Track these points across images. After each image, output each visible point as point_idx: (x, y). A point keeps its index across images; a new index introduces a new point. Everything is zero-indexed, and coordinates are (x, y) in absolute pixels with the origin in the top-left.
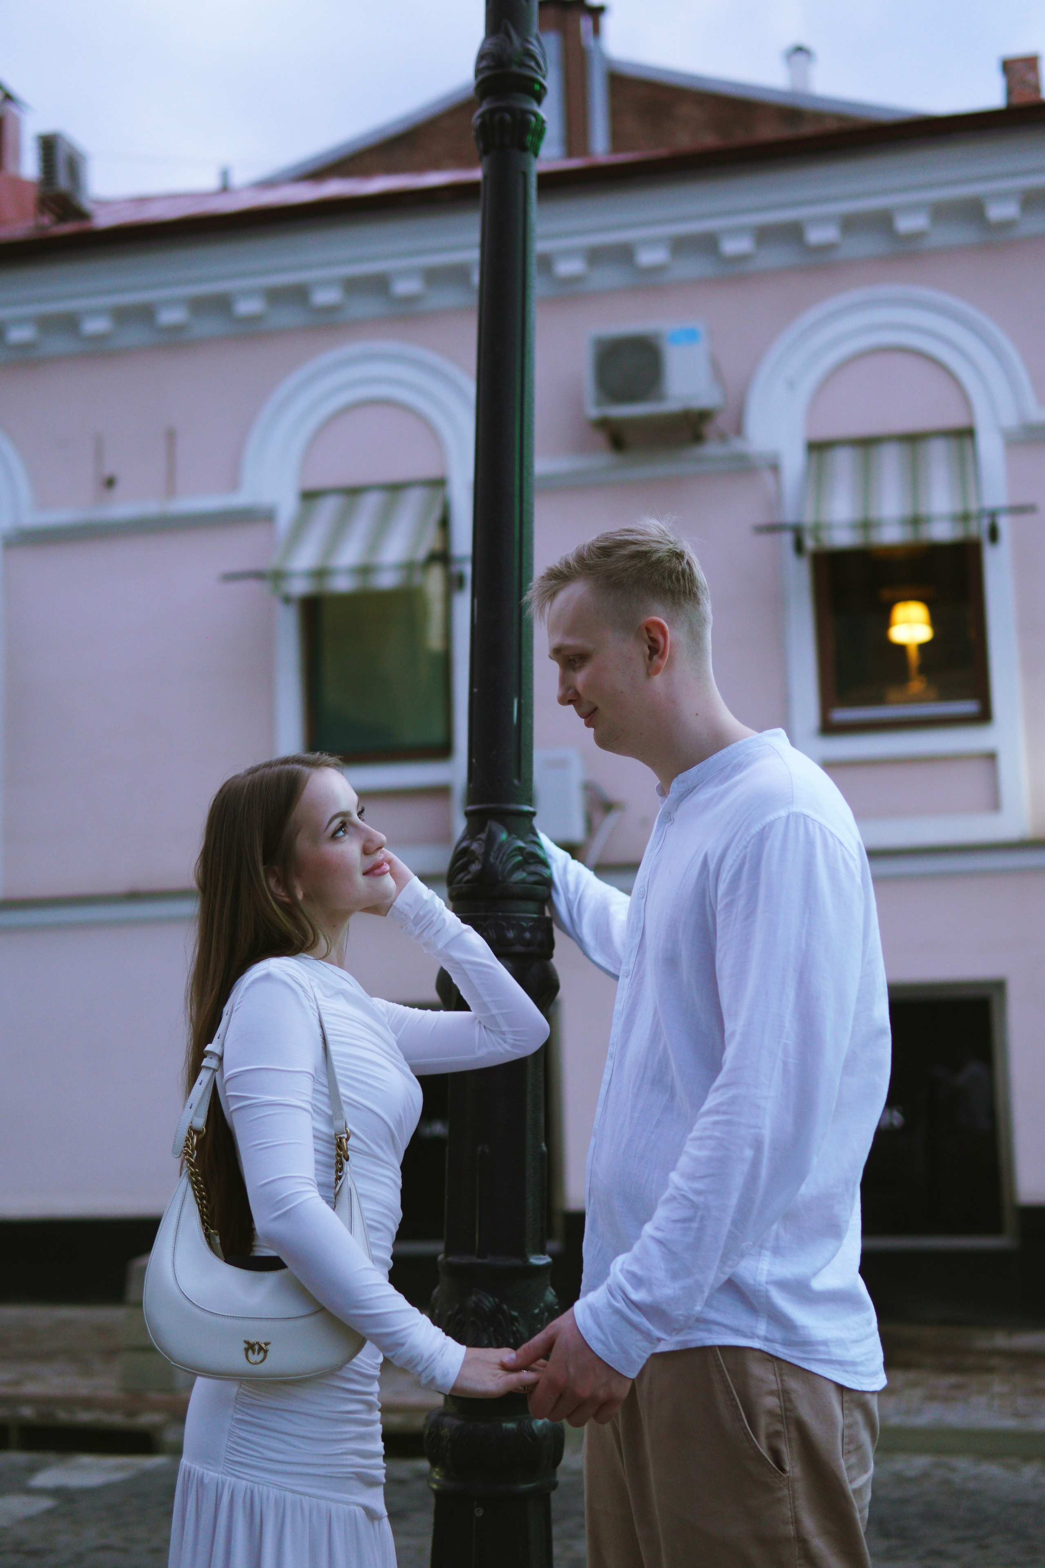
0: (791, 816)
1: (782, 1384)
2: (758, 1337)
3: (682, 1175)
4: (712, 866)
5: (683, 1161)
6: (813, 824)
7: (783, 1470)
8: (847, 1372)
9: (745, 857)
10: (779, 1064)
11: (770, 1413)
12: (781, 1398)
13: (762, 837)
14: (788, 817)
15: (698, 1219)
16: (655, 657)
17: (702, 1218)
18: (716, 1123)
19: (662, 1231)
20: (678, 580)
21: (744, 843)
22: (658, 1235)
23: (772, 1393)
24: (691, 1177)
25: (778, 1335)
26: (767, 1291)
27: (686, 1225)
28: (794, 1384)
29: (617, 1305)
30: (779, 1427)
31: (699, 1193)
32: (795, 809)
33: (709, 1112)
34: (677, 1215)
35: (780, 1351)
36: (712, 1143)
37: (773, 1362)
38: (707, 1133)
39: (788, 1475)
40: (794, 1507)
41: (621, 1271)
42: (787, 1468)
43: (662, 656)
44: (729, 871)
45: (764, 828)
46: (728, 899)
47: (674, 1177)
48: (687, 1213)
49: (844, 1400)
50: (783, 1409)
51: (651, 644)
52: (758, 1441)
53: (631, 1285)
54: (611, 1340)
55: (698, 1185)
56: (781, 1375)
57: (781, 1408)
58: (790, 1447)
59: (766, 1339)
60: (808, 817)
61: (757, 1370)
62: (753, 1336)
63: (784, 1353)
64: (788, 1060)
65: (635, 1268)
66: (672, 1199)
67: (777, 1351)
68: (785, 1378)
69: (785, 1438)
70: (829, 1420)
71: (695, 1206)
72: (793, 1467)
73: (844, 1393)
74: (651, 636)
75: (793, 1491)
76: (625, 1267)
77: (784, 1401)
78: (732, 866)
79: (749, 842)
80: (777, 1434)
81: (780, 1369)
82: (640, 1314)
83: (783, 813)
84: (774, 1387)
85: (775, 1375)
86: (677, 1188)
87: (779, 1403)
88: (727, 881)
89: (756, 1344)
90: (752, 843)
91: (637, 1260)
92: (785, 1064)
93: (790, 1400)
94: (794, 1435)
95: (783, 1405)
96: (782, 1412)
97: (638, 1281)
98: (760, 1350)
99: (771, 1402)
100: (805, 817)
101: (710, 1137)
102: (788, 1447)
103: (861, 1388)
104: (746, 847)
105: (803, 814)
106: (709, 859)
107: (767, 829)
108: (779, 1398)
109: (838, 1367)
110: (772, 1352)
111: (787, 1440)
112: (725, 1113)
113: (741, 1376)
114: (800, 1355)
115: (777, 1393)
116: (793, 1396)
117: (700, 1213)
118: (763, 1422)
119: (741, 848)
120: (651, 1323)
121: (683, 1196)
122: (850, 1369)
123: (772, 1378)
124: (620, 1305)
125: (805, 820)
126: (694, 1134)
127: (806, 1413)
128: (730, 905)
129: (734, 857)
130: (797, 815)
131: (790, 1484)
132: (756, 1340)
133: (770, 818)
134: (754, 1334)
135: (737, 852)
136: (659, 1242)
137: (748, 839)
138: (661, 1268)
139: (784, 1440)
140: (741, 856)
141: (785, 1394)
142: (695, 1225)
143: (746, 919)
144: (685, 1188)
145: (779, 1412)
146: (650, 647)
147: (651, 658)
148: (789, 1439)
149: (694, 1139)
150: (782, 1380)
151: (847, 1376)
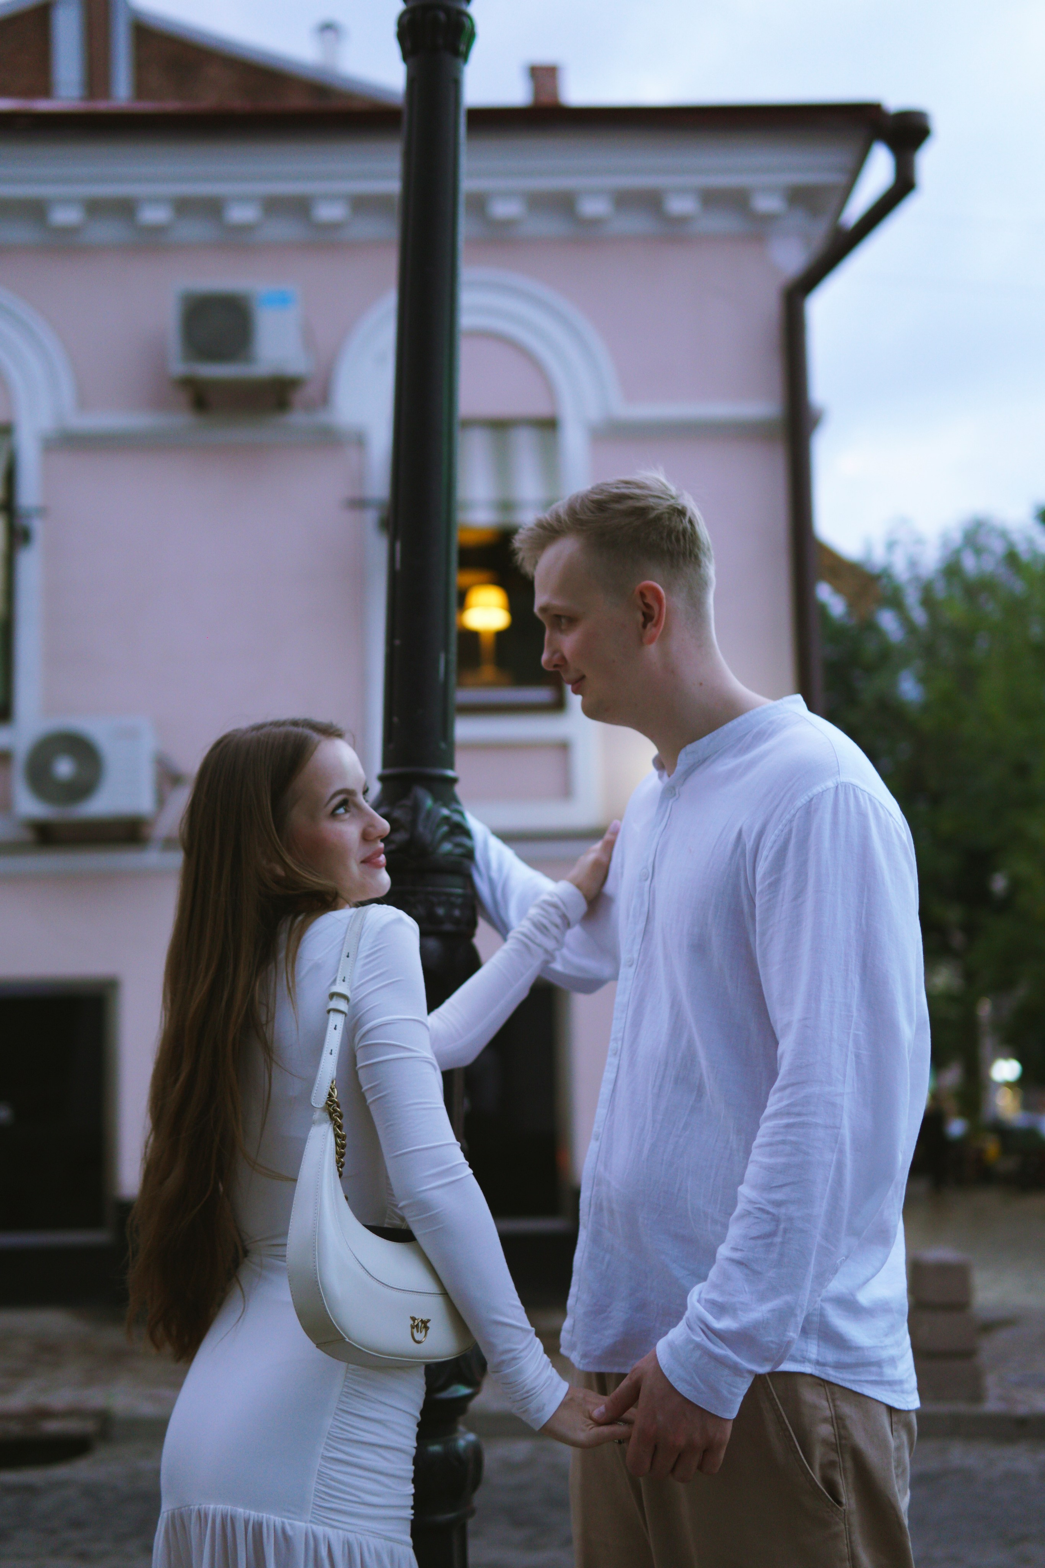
0: (840, 787)
1: (835, 1411)
2: (809, 1361)
3: (754, 1187)
4: (749, 845)
5: (751, 1170)
6: (863, 795)
7: (840, 1503)
8: (894, 1391)
9: (790, 831)
10: (851, 1057)
11: (825, 1442)
12: (835, 1425)
13: (809, 810)
14: (837, 787)
15: (780, 1233)
16: (649, 625)
17: (785, 1231)
18: (788, 1126)
19: (741, 1250)
20: (678, 540)
21: (788, 817)
22: (737, 1255)
23: (825, 1420)
24: (768, 1188)
25: (831, 1356)
26: (822, 1308)
27: (769, 1241)
28: (847, 1409)
29: (697, 1339)
30: (834, 1456)
31: (778, 1204)
32: (844, 778)
33: (775, 1115)
34: (754, 1232)
35: (833, 1375)
36: (788, 1148)
37: (824, 1386)
38: (779, 1138)
39: (844, 1507)
40: (851, 1542)
41: (699, 1301)
42: (844, 1500)
43: (656, 625)
44: (772, 848)
45: (812, 799)
46: (773, 878)
47: (744, 1190)
48: (767, 1228)
49: (893, 1421)
50: (837, 1437)
51: (645, 610)
52: (814, 1474)
53: (711, 1314)
54: (697, 1380)
55: (778, 1196)
56: (833, 1400)
57: (835, 1435)
58: (846, 1477)
59: (818, 1363)
60: (857, 787)
61: (810, 1396)
62: (804, 1360)
63: (836, 1377)
64: (860, 1051)
65: (714, 1296)
66: (748, 1213)
67: (828, 1375)
68: (838, 1403)
69: (840, 1468)
70: (883, 1445)
71: (776, 1219)
72: (849, 1499)
73: (892, 1415)
74: (646, 601)
75: (849, 1524)
76: (703, 1296)
77: (838, 1428)
78: (775, 842)
79: (794, 815)
80: (832, 1464)
81: (832, 1394)
82: (723, 1344)
83: (830, 784)
84: (828, 1413)
85: (828, 1401)
86: (751, 1202)
87: (833, 1431)
88: (770, 858)
89: (808, 1369)
90: (797, 816)
91: (715, 1287)
92: (858, 1056)
93: (845, 1427)
94: (849, 1464)
95: (837, 1433)
96: (836, 1440)
97: (720, 1309)
98: (811, 1375)
99: (825, 1430)
100: (855, 787)
101: (783, 1142)
102: (843, 1478)
103: (907, 1407)
104: (791, 821)
105: (852, 784)
106: (744, 834)
107: (814, 801)
108: (833, 1426)
109: (888, 1387)
110: (823, 1376)
111: (842, 1469)
112: (799, 1114)
113: (793, 1402)
114: (852, 1377)
115: (830, 1420)
116: (848, 1423)
117: (782, 1226)
118: (819, 1453)
119: (784, 822)
120: (738, 1355)
121: (760, 1209)
122: (897, 1388)
123: (825, 1403)
124: (700, 1338)
125: (854, 790)
126: (759, 1140)
127: (861, 1439)
128: (774, 885)
129: (776, 832)
130: (846, 786)
131: (846, 1518)
132: (807, 1364)
133: (817, 789)
134: (804, 1358)
135: (780, 827)
136: (739, 1263)
137: (793, 812)
138: (745, 1291)
139: (839, 1470)
140: (786, 830)
141: (838, 1421)
142: (778, 1239)
143: (796, 898)
144: (763, 1201)
145: (833, 1440)
146: (644, 614)
147: (644, 626)
148: (844, 1469)
149: (760, 1146)
150: (834, 1406)
151: (894, 1396)
